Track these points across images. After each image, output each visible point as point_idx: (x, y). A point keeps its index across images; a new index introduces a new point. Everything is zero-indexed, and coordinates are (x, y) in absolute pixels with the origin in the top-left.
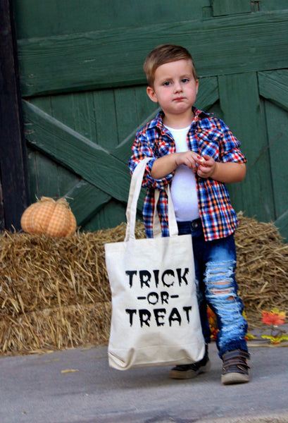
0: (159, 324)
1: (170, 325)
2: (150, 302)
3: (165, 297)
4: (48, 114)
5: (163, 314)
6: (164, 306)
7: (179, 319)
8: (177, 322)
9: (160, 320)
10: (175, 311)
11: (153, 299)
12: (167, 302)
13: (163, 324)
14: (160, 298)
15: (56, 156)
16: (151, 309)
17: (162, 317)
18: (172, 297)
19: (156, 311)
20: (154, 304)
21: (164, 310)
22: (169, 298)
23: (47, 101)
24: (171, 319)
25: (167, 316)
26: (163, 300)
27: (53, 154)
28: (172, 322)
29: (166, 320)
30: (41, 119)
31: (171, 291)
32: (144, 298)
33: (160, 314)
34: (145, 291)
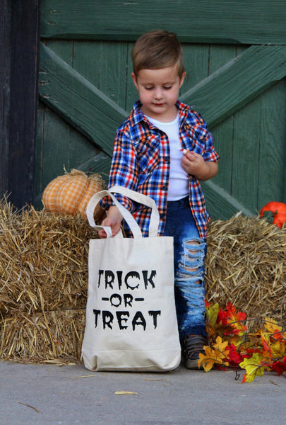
0: (122, 328)
1: (134, 329)
2: (112, 304)
3: (128, 300)
4: (67, 62)
5: (126, 317)
6: (128, 309)
7: (144, 324)
8: (141, 327)
9: (123, 323)
10: (139, 314)
11: (116, 301)
12: (130, 305)
13: (126, 327)
14: (123, 300)
15: (72, 118)
16: (113, 311)
17: (126, 320)
18: (137, 300)
19: (119, 314)
20: (117, 306)
21: (127, 313)
22: (134, 300)
23: (68, 47)
24: (134, 323)
25: (131, 319)
26: (126, 302)
27: (69, 115)
28: (136, 325)
29: (129, 323)
30: (59, 69)
31: (135, 294)
32: (107, 299)
33: (123, 317)
34: (109, 292)
